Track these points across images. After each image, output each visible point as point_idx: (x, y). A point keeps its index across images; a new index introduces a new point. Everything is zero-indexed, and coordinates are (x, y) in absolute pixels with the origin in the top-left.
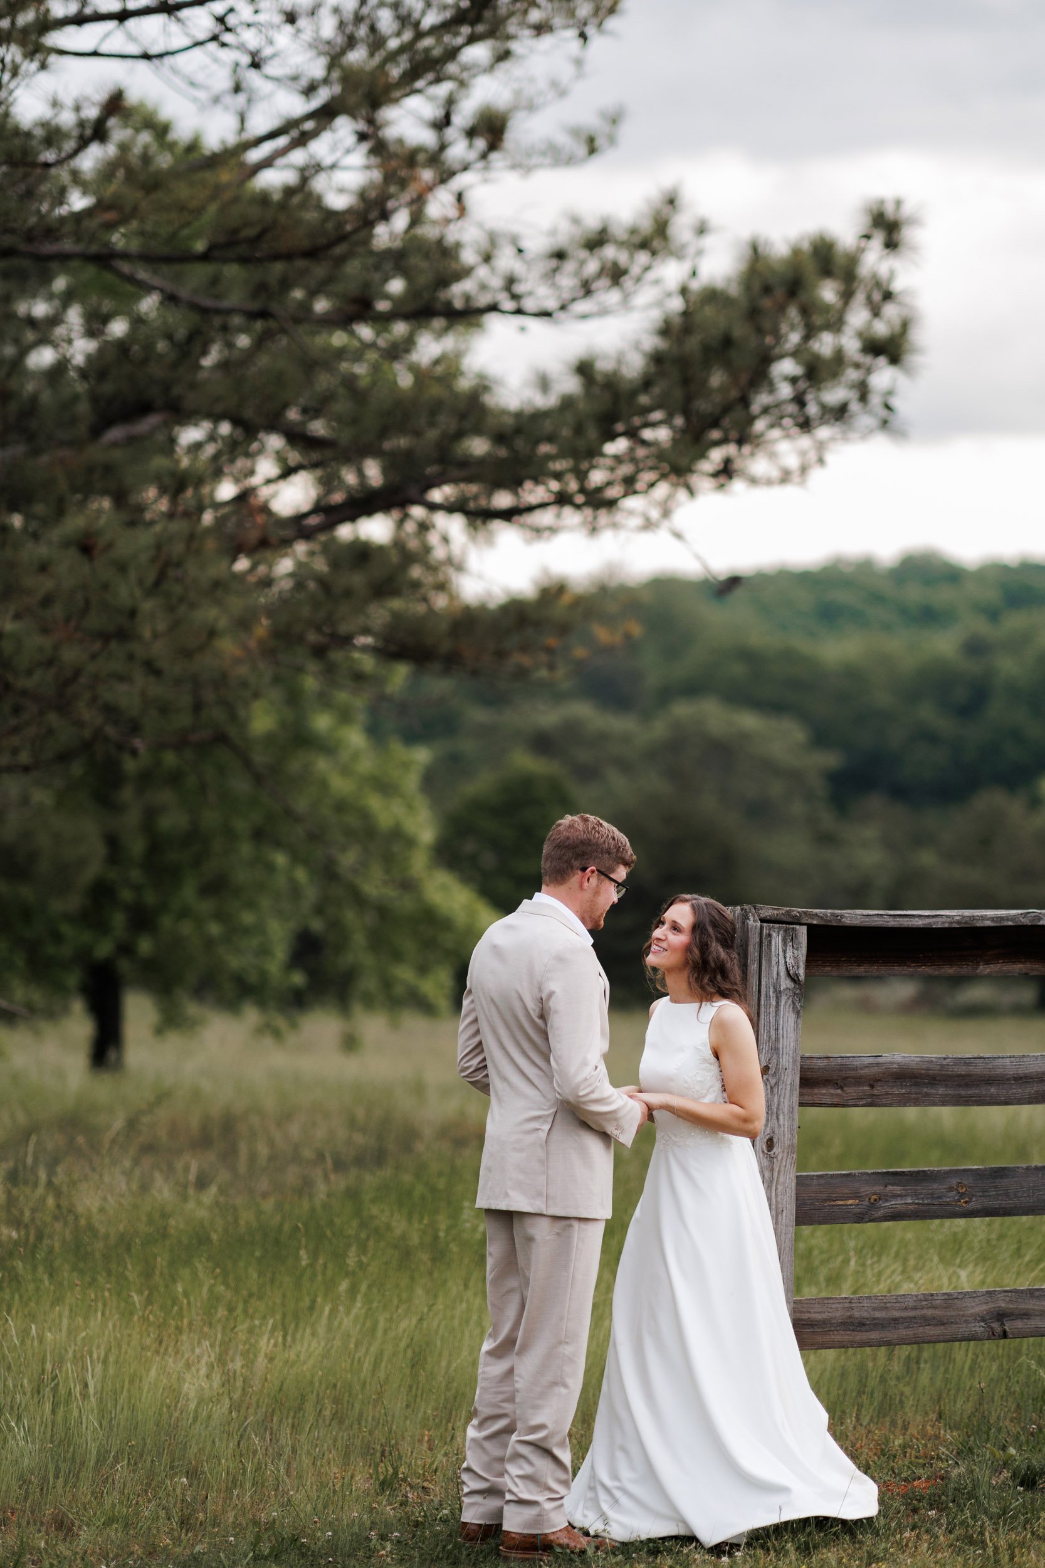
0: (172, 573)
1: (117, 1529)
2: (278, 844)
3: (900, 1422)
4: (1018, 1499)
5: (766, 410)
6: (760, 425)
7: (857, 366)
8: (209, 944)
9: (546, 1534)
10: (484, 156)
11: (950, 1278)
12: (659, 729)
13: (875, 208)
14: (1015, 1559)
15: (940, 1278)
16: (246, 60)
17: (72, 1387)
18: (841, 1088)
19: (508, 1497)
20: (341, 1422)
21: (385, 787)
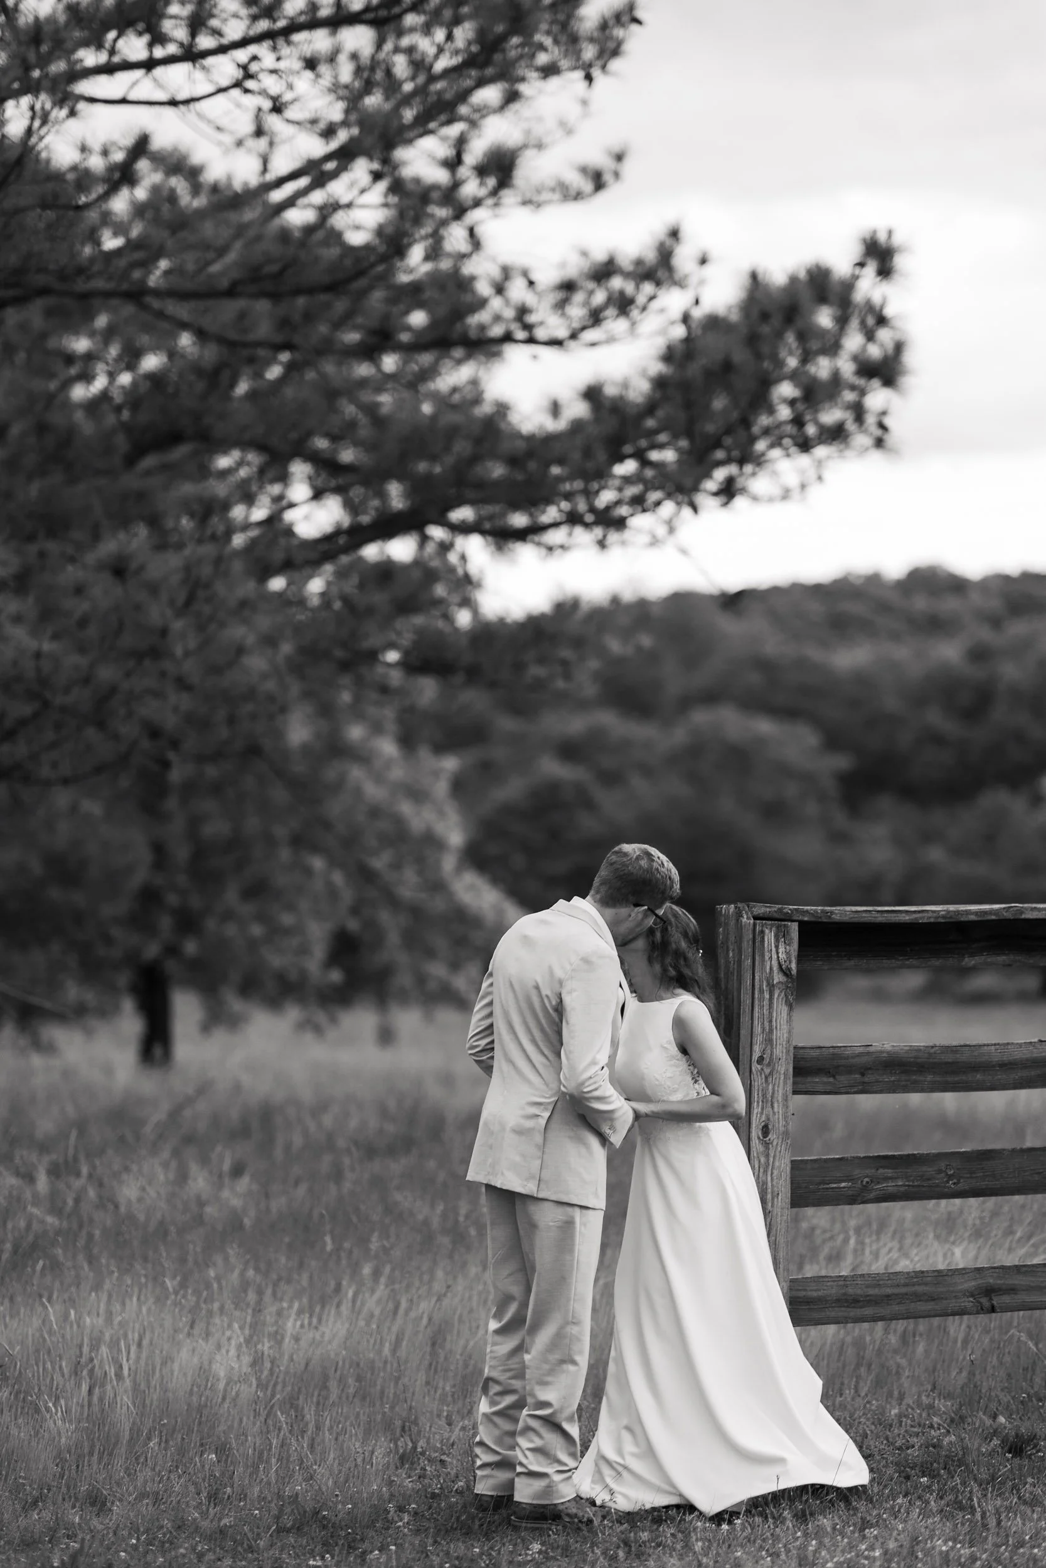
0: (201, 594)
1: (147, 1504)
2: (315, 849)
3: (896, 1393)
4: (1007, 1465)
5: (766, 432)
6: (761, 446)
7: (853, 388)
8: (253, 945)
9: (555, 1505)
10: (494, 193)
11: (945, 1255)
12: (679, 736)
13: (868, 236)
14: (1003, 1523)
15: (935, 1253)
16: (267, 105)
17: (107, 1368)
18: (834, 1076)
19: (519, 1469)
20: (364, 1398)
21: (418, 795)
